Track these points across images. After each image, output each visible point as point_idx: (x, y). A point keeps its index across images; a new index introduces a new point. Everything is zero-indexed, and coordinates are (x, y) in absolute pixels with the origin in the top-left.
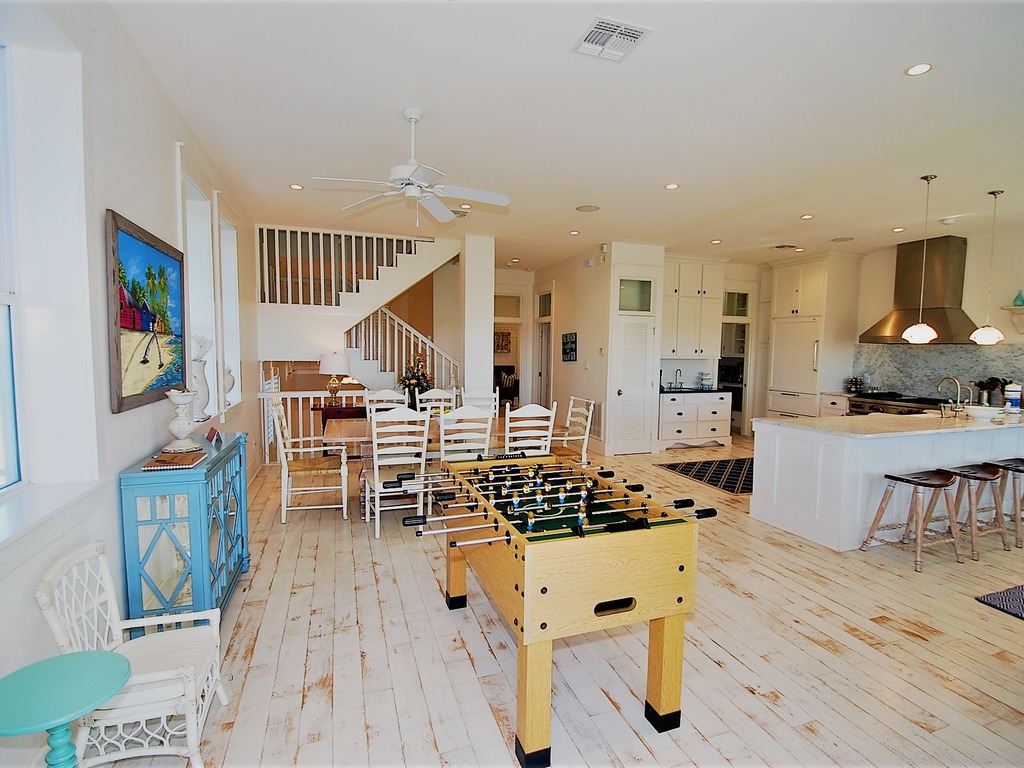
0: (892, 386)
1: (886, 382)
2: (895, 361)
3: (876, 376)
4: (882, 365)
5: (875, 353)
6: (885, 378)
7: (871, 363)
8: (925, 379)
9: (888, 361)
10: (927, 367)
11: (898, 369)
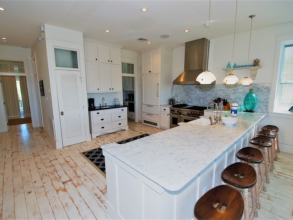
1: (182, 100)
2: (185, 92)
3: (179, 97)
5: (178, 88)
6: (182, 98)
7: (177, 93)
8: (195, 98)
9: (183, 92)
10: (196, 94)
11: (186, 95)
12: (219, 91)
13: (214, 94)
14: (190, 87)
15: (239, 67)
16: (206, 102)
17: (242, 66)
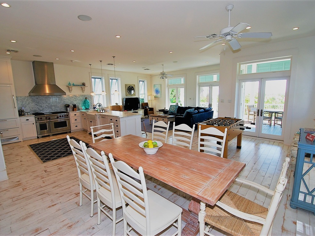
0: (35, 111)
1: (32, 110)
2: (34, 102)
4: (29, 103)
5: (24, 99)
6: (31, 108)
7: (24, 103)
8: (47, 107)
9: (31, 102)
10: (47, 103)
11: (36, 104)
12: (66, 100)
13: (63, 102)
14: (39, 98)
15: (76, 85)
16: (57, 108)
17: (77, 85)
